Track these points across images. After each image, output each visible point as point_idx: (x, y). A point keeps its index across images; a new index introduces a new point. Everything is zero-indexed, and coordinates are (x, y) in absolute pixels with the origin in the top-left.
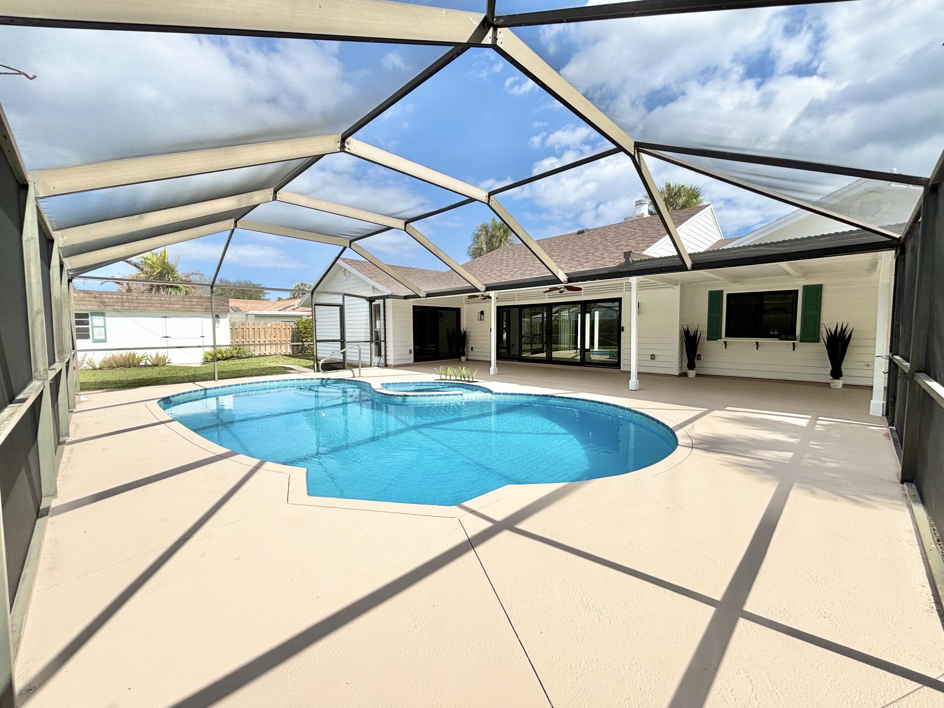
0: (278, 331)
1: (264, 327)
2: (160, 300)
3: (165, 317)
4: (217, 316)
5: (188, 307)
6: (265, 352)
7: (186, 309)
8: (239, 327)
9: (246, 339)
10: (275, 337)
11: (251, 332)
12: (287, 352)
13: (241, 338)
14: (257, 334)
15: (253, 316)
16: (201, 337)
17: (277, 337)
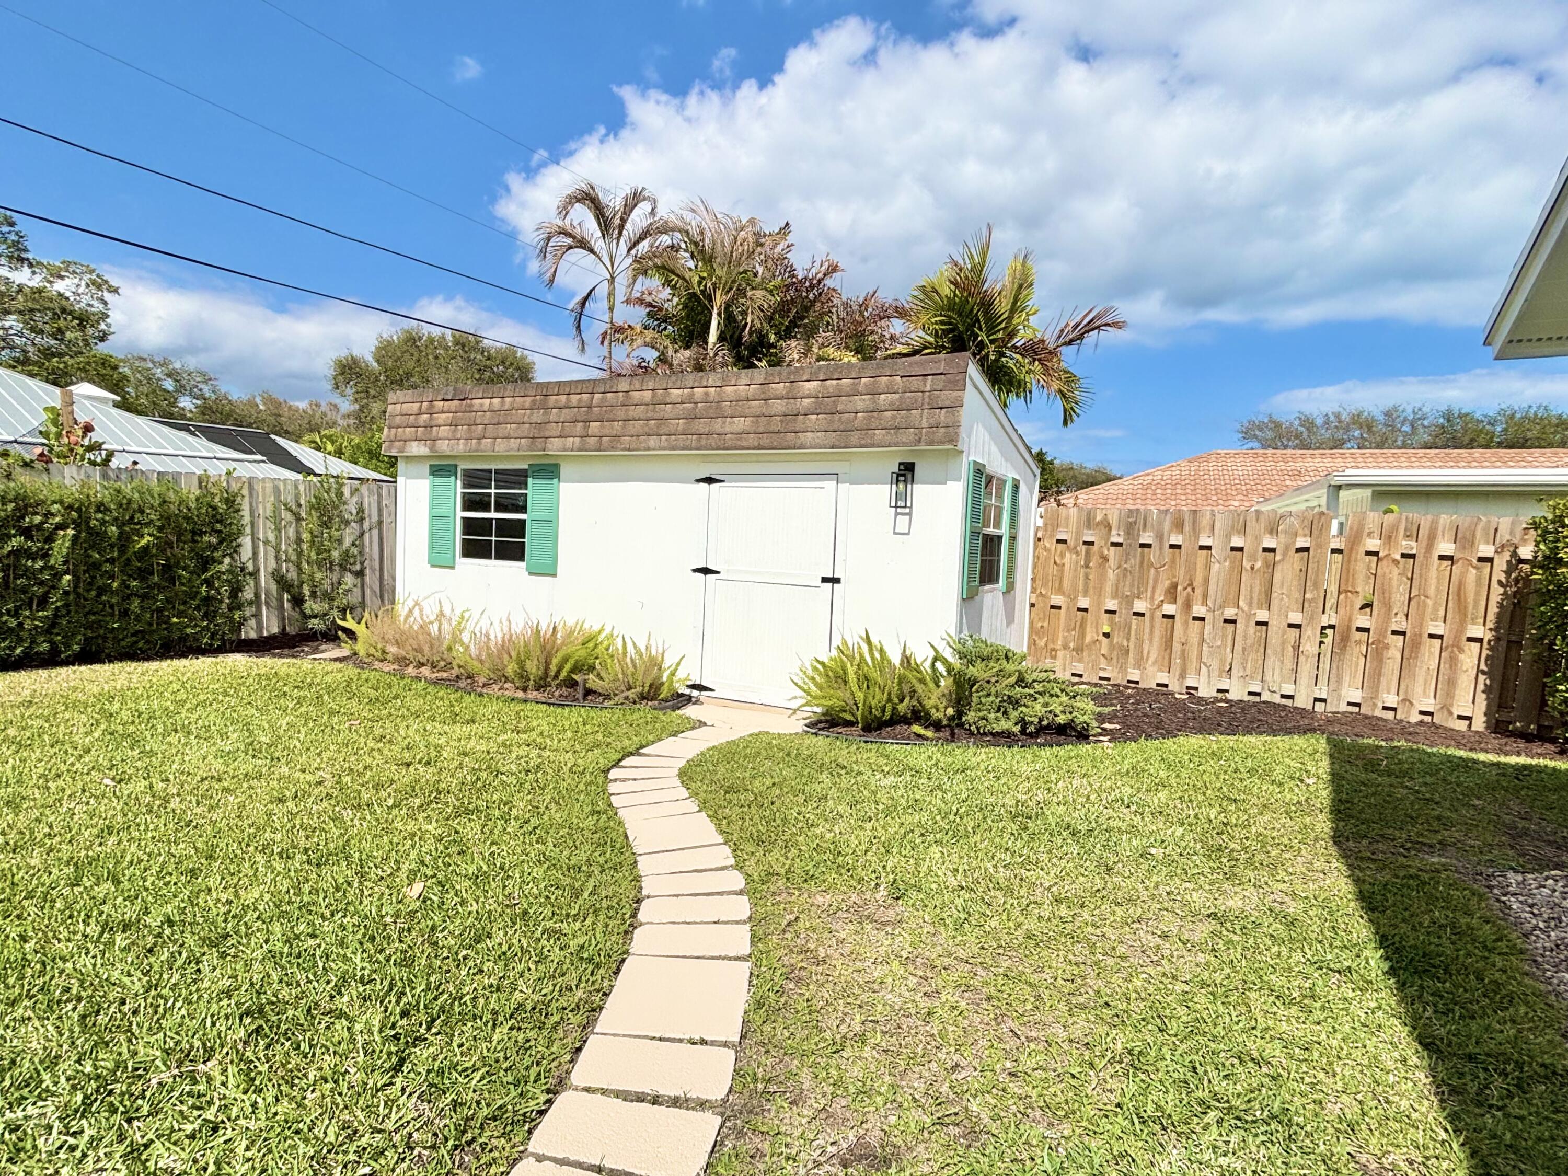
0: (1394, 576)
1: (1302, 542)
2: (691, 400)
3: (710, 480)
4: (906, 472)
5: (777, 421)
6: (1288, 689)
7: (765, 439)
8: (1160, 537)
9: (1188, 606)
10: (1368, 605)
11: (1219, 568)
12: (1446, 708)
13: (1159, 597)
14: (1251, 584)
15: (1368, 492)
16: (825, 580)
17: (1388, 606)
